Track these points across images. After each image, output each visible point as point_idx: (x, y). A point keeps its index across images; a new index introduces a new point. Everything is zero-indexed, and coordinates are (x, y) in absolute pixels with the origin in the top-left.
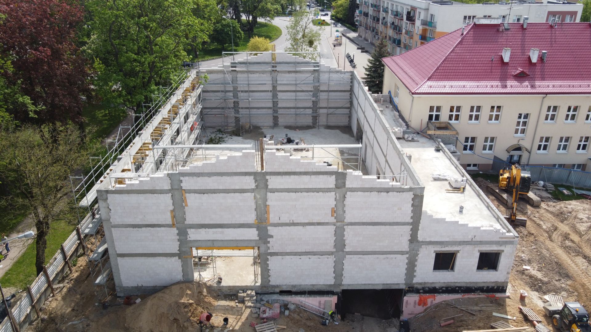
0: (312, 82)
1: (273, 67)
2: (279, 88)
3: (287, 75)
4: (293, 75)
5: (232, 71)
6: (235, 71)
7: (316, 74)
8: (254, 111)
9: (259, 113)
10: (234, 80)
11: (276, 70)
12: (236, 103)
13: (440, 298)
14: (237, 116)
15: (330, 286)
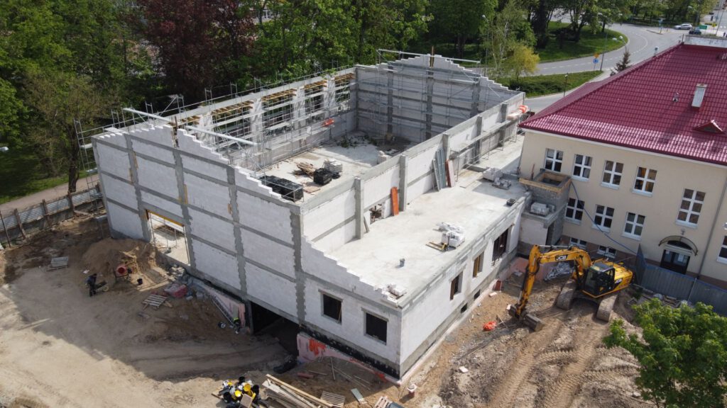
0: (471, 98)
1: (429, 73)
2: (434, 100)
3: (444, 86)
4: (449, 86)
5: (389, 72)
6: (392, 72)
7: (476, 89)
8: (407, 123)
9: (412, 125)
10: (390, 83)
11: (432, 78)
12: (390, 110)
13: (331, 352)
14: (390, 124)
15: (238, 290)
